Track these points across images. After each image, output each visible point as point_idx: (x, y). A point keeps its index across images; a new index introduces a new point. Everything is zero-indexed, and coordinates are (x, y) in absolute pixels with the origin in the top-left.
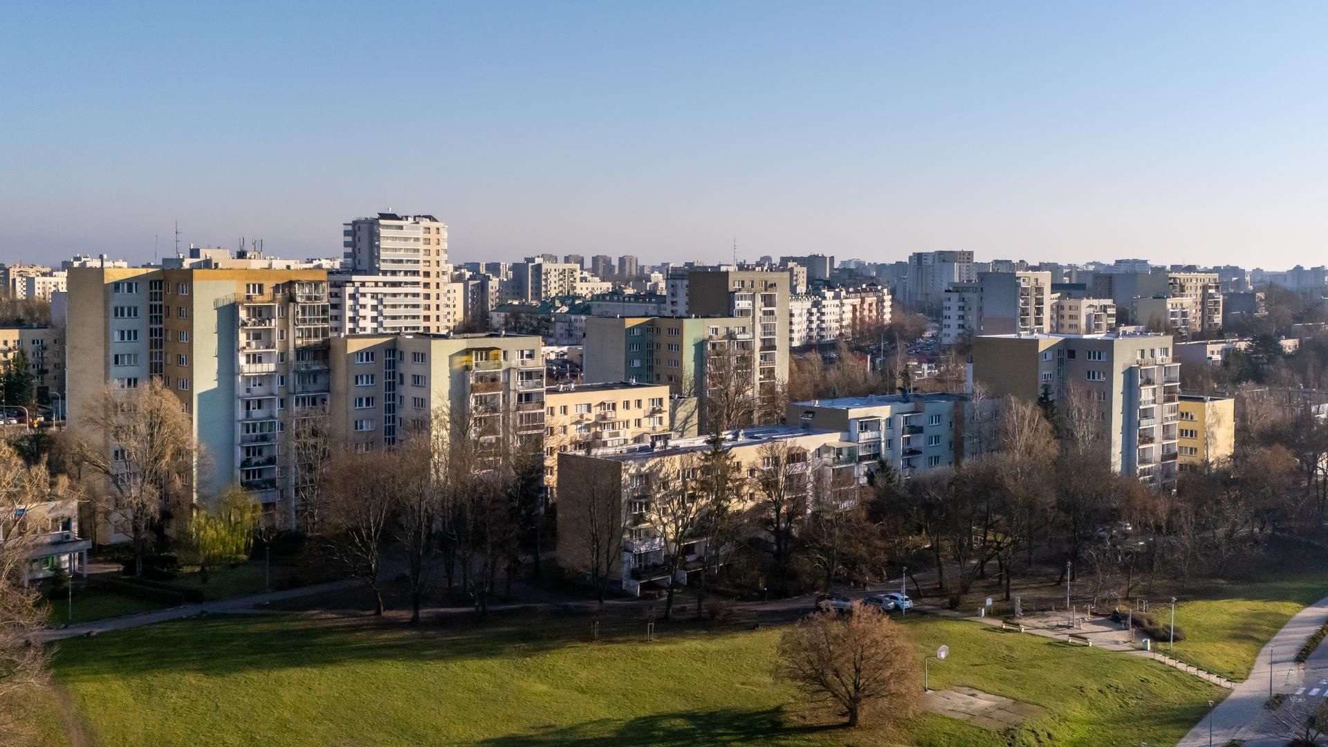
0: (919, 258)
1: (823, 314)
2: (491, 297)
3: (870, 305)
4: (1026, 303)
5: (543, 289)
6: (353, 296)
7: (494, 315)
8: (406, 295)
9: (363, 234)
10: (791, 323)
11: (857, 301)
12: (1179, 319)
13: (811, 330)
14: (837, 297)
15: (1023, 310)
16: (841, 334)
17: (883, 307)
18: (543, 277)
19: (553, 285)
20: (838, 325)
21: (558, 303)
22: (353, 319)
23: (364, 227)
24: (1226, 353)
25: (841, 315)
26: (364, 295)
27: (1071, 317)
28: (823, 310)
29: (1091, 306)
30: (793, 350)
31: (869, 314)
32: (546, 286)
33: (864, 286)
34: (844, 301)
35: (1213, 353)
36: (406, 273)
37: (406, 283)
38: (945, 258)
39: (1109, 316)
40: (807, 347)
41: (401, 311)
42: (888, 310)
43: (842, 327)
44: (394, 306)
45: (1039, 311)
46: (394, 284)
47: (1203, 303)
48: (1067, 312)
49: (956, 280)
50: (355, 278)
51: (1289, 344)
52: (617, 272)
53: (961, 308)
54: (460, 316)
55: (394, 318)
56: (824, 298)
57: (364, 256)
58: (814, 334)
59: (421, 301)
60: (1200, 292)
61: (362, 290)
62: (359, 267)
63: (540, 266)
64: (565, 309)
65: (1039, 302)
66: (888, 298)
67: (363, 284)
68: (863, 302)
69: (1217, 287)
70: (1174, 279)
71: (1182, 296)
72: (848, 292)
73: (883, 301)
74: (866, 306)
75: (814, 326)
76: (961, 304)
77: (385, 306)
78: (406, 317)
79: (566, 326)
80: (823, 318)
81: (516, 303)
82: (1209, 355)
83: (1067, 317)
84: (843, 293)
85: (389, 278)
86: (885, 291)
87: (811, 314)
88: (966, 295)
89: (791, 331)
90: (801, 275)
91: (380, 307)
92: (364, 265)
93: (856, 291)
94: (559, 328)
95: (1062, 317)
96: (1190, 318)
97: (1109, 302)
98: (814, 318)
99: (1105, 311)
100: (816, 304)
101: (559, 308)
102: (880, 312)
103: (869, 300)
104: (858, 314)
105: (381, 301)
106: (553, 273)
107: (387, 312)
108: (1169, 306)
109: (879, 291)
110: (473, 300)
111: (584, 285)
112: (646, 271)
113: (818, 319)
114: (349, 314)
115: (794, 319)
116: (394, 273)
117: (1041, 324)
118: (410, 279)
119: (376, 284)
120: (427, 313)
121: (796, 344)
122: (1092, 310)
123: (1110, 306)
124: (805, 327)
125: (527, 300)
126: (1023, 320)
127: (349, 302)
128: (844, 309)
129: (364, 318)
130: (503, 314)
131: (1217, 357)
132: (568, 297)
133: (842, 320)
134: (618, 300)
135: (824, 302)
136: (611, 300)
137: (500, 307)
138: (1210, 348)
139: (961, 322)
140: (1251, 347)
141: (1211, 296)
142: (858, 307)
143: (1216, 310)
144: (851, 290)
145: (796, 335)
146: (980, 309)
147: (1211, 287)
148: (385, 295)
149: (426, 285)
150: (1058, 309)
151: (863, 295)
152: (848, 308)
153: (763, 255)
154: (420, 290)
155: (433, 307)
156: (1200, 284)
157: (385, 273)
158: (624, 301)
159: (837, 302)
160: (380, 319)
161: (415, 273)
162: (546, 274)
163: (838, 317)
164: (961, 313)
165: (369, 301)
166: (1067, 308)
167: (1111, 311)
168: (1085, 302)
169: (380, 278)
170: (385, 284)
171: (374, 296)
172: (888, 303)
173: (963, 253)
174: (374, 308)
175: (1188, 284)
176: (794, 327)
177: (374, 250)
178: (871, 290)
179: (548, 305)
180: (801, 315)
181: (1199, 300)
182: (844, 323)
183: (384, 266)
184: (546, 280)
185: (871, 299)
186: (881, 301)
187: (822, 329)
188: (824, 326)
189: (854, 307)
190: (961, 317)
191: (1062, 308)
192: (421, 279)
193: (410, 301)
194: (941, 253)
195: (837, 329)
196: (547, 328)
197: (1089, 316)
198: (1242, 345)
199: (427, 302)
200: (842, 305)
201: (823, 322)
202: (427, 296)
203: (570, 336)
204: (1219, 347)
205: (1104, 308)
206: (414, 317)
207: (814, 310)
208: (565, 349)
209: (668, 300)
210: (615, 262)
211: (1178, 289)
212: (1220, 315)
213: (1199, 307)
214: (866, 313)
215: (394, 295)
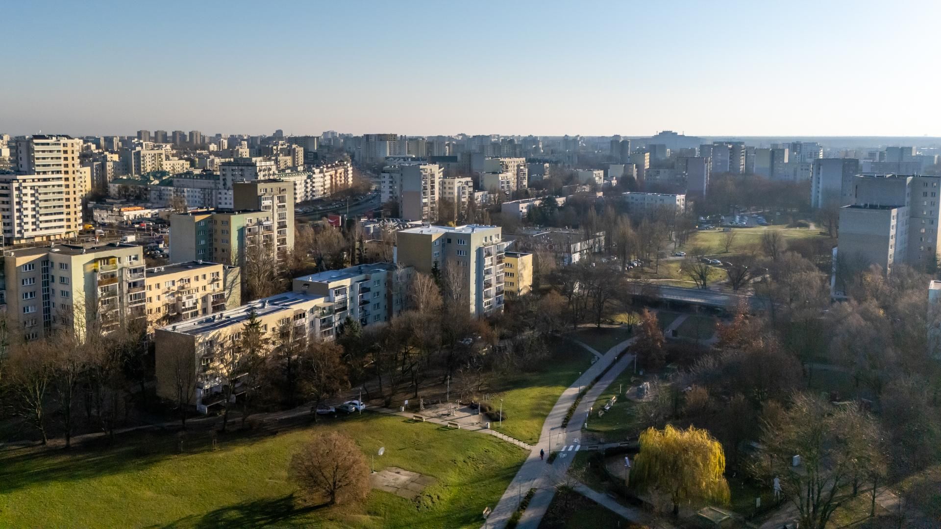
0: (367, 137)
1: (314, 183)
2: (108, 172)
3: (341, 174)
4: (426, 183)
5: (142, 166)
6: (18, 189)
7: (111, 185)
8: (53, 186)
9: (23, 148)
10: (295, 189)
11: (333, 172)
12: (505, 185)
13: (307, 192)
14: (321, 172)
15: (424, 187)
16: (324, 193)
17: (348, 174)
18: (142, 159)
19: (148, 164)
20: (322, 188)
21: (152, 178)
22: (18, 203)
23: (24, 144)
24: (529, 207)
25: (324, 182)
26: (25, 187)
27: (449, 188)
28: (314, 180)
29: (460, 182)
30: (296, 205)
31: (340, 181)
32: (144, 164)
33: (337, 162)
34: (326, 174)
35: (522, 208)
36: (53, 172)
37: (53, 179)
38: (382, 138)
39: (469, 187)
40: (305, 203)
41: (51, 196)
42: (350, 176)
43: (325, 189)
44: (46, 194)
45: (433, 187)
46: (45, 180)
47: (517, 174)
48: (447, 186)
49: (388, 155)
50: (18, 177)
51: (561, 201)
52: (188, 140)
53: (391, 182)
54: (89, 187)
55: (46, 201)
56: (314, 173)
57: (24, 162)
58: (309, 194)
59: (63, 189)
60: (516, 168)
61: (24, 184)
62: (21, 169)
63: (139, 152)
64: (157, 182)
65: (433, 182)
66: (350, 169)
67: (24, 181)
68: (336, 173)
69: (525, 165)
70: (503, 162)
71: (507, 171)
72: (328, 168)
73: (348, 171)
74: (338, 175)
75: (309, 190)
76: (391, 180)
77: (40, 194)
78: (54, 200)
79: (158, 193)
80: (314, 185)
81: (125, 178)
82: (520, 209)
83: (447, 188)
84: (325, 169)
85: (42, 176)
86: (349, 165)
87: (307, 183)
88: (393, 175)
89: (295, 194)
90: (300, 152)
91: (37, 195)
92: (25, 168)
93: (332, 167)
94: (153, 195)
95: (445, 188)
96: (511, 184)
97: (469, 179)
98: (309, 185)
99: (467, 184)
100: (309, 177)
101: (153, 181)
102: (346, 178)
103: (339, 171)
104: (334, 180)
105: (37, 191)
106: (148, 156)
107: (41, 197)
108: (500, 178)
109: (345, 165)
110: (97, 174)
111: (168, 162)
112: (207, 140)
113: (311, 185)
114: (16, 200)
115: (297, 187)
116: (44, 173)
117: (434, 194)
118: (55, 176)
119: (33, 180)
120: (68, 196)
121: (298, 201)
122: (460, 184)
123: (470, 182)
124: (303, 190)
125: (132, 175)
126: (424, 193)
127: (15, 193)
128: (326, 178)
129: (26, 202)
130: (117, 185)
131: (525, 211)
132: (158, 172)
133: (324, 185)
134: (190, 178)
135: (314, 176)
136: (185, 177)
137: (116, 180)
138: (521, 205)
139: (391, 190)
140: (541, 203)
141: (522, 170)
142: (334, 176)
143: (524, 178)
144: (329, 165)
145: (298, 196)
146: (401, 186)
147: (521, 166)
148: (39, 187)
149: (67, 179)
150: (443, 184)
151: (336, 168)
152: (328, 178)
153: (278, 129)
154: (63, 182)
155: (72, 193)
156: (516, 164)
157: (38, 173)
158: (193, 178)
159: (322, 175)
160: (37, 202)
161: (58, 172)
162: (143, 157)
163: (322, 184)
164: (391, 185)
165: (29, 191)
166: (447, 183)
167: (471, 184)
168: (457, 180)
169: (36, 176)
170: (39, 180)
171: (32, 188)
172: (350, 172)
173: (391, 135)
174: (33, 195)
175: (510, 165)
176: (297, 192)
177: (31, 160)
178: (341, 164)
179: (146, 179)
180: (301, 184)
181: (516, 172)
182: (326, 187)
183: (38, 169)
184: (144, 161)
185: (341, 170)
186: (346, 171)
187: (314, 191)
188: (314, 189)
189: (331, 176)
190: (391, 187)
191: (445, 183)
192: (63, 176)
193: (56, 189)
194: (379, 135)
195: (322, 190)
196: (146, 194)
197: (459, 188)
198: (537, 203)
199: (67, 190)
200: (325, 176)
201: (314, 187)
202: (67, 186)
203: (161, 200)
204: (526, 205)
205: (467, 183)
206: (59, 200)
207: (309, 181)
208: (157, 211)
209: (221, 178)
210: (187, 134)
211: (505, 168)
212: (526, 181)
213: (516, 176)
214: (338, 179)
215: (46, 187)
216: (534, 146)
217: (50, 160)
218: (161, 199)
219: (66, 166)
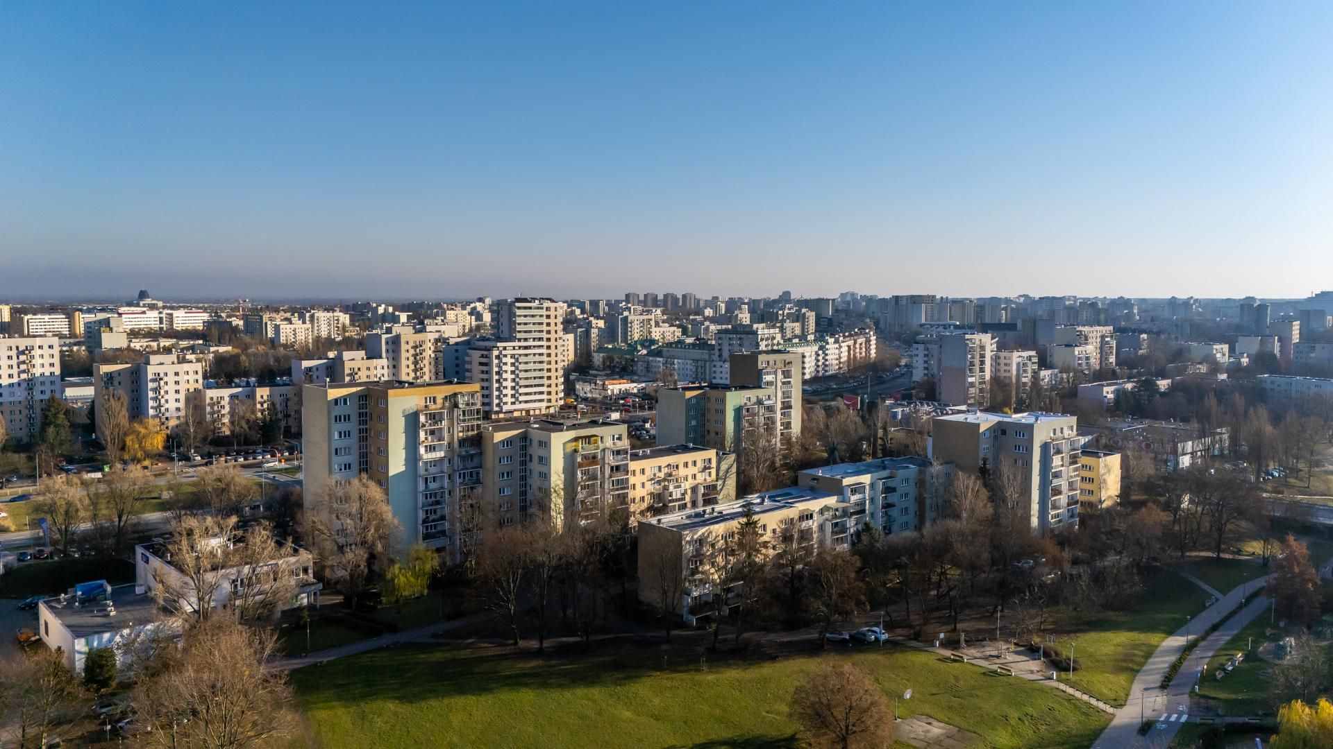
0: (897, 299)
1: (827, 355)
2: (593, 340)
3: (861, 344)
4: (973, 357)
5: (629, 334)
6: (498, 357)
7: (595, 355)
8: (534, 355)
9: (504, 313)
10: (803, 362)
11: (851, 343)
12: (1083, 362)
13: (818, 366)
14: (837, 341)
15: (971, 362)
16: (840, 368)
17: (870, 345)
18: (629, 325)
19: (636, 330)
20: (837, 362)
21: (639, 348)
22: (498, 373)
23: (505, 308)
24: (1117, 392)
25: (839, 354)
26: (505, 356)
27: (1006, 364)
28: (827, 352)
29: (1020, 357)
30: (805, 382)
31: (860, 353)
32: (631, 331)
33: (856, 330)
34: (842, 344)
35: (1108, 393)
36: (534, 339)
37: (534, 347)
38: (915, 300)
39: (1033, 363)
40: (815, 379)
41: (531, 366)
42: (873, 347)
43: (840, 363)
44: (526, 363)
45: (982, 363)
46: (526, 348)
47: (1101, 348)
48: (1002, 361)
49: (923, 321)
50: (499, 344)
51: (1163, 384)
52: (681, 304)
53: (926, 355)
54: (572, 357)
55: (526, 371)
56: (828, 343)
57: (505, 328)
58: (820, 369)
59: (545, 358)
60: (1099, 340)
61: (504, 352)
62: (502, 336)
63: (627, 317)
64: (645, 352)
65: (982, 356)
66: (873, 338)
67: (505, 348)
68: (855, 343)
69: (1112, 337)
70: (1081, 331)
71: (1086, 344)
72: (844, 337)
73: (870, 341)
74: (858, 346)
75: (820, 363)
76: (926, 352)
77: (520, 363)
78: (535, 370)
79: (645, 365)
80: (827, 358)
81: (610, 346)
82: (1105, 394)
83: (1002, 364)
84: (841, 339)
85: (523, 344)
86: (872, 333)
87: (818, 355)
88: (930, 346)
89: (804, 368)
90: (811, 318)
91: (517, 364)
92: (505, 334)
93: (851, 335)
94: (640, 367)
95: (999, 364)
96: (1092, 361)
97: (1033, 353)
98: (820, 358)
99: (1030, 360)
100: (821, 348)
101: (640, 351)
102: (868, 349)
103: (859, 341)
104: (852, 352)
105: (517, 360)
106: (636, 322)
107: (522, 367)
108: (1076, 353)
109: (867, 334)
110: (580, 345)
111: (658, 329)
112: (702, 304)
113: (823, 358)
114: (496, 369)
115: (806, 360)
116: (526, 340)
117: (984, 372)
118: (537, 343)
119: (514, 348)
120: (549, 367)
121: (807, 377)
122: (1020, 359)
123: (1034, 356)
124: (814, 364)
125: (618, 344)
126: (970, 370)
127: (495, 361)
128: (842, 350)
129: (506, 372)
130: (601, 355)
131: (1111, 396)
132: (646, 340)
133: (840, 358)
134: (681, 348)
135: (827, 347)
136: (676, 347)
137: (601, 349)
138: (1106, 389)
139: (926, 365)
140: (1135, 387)
141: (1107, 343)
142: (852, 347)
143: (1111, 352)
144: (847, 334)
145: (807, 371)
146: (940, 360)
147: (1107, 337)
148: (520, 355)
149: (549, 347)
150: (996, 359)
151: (855, 338)
152: (845, 349)
153: (785, 290)
154: (544, 351)
155: (553, 362)
156: (1099, 335)
157: (519, 340)
158: (685, 348)
159: (837, 346)
160: (517, 372)
161: (540, 339)
162: (631, 323)
163: (837, 357)
164: (926, 359)
165: (509, 360)
166: (1002, 358)
167: (1035, 360)
168: (1016, 354)
169: (516, 344)
170: (520, 347)
171: (513, 356)
172: (873, 342)
173: (928, 296)
174: (513, 364)
175: (1090, 335)
176: (805, 365)
177: (512, 324)
178: (861, 333)
179: (633, 348)
180: (811, 356)
181: (1099, 345)
182: (842, 360)
183: (519, 336)
184: (631, 327)
185: (861, 340)
186: (868, 341)
187: (826, 366)
188: (827, 363)
189: (849, 347)
190: (926, 362)
191: (999, 358)
192: (544, 343)
193: (537, 358)
194: (913, 297)
195: (837, 364)
196: (632, 366)
197: (1018, 364)
198: (1129, 386)
199: (549, 359)
200: (840, 347)
201: (826, 360)
202: (549, 355)
203: (649, 373)
204: (1112, 388)
205: (1030, 358)
206: (540, 370)
207: (820, 352)
208: (643, 385)
209: (717, 348)
210: (680, 296)
211: (1083, 339)
212: (1114, 356)
213: (1098, 351)
214: (858, 350)
215: (526, 355)
216: (1125, 311)
217: (531, 325)
218: (648, 371)
219: (549, 332)
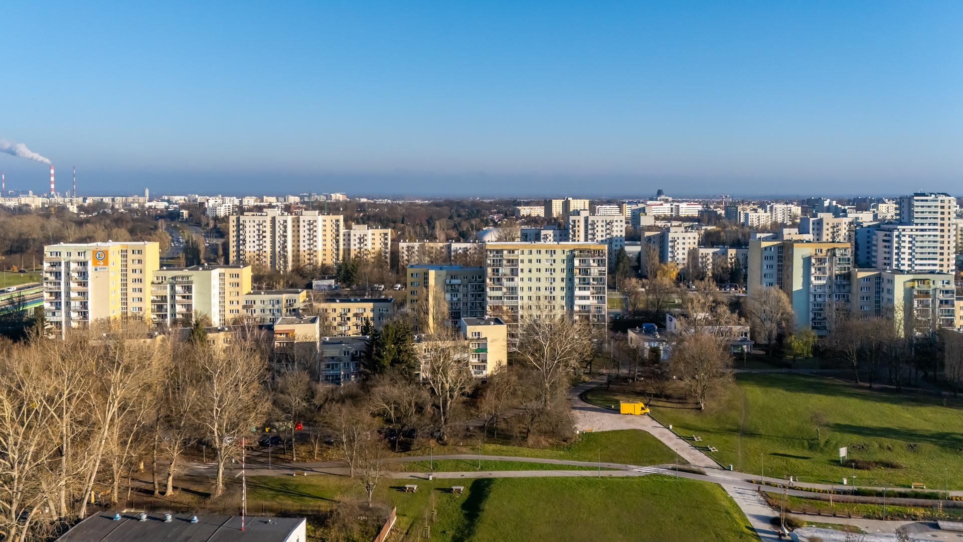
6: (898, 236)
8: (929, 236)
9: (905, 204)
22: (897, 248)
23: (906, 200)
26: (904, 236)
36: (930, 224)
37: (929, 230)
41: (926, 244)
44: (922, 242)
46: (922, 230)
50: (899, 227)
55: (922, 247)
57: (905, 215)
59: (939, 239)
61: (903, 233)
62: (902, 221)
67: (904, 230)
77: (917, 242)
78: (929, 247)
85: (919, 227)
91: (913, 242)
92: (906, 220)
105: (914, 239)
107: (917, 244)
114: (895, 245)
116: (922, 224)
118: (932, 227)
119: (912, 230)
120: (942, 245)
127: (896, 239)
129: (904, 247)
148: (917, 236)
149: (942, 231)
154: (938, 233)
155: (946, 242)
157: (917, 224)
160: (913, 248)
161: (935, 224)
165: (907, 239)
169: (914, 227)
170: (917, 230)
171: (910, 236)
174: (910, 242)
177: (911, 213)
183: (916, 221)
192: (939, 227)
193: (932, 238)
199: (942, 239)
202: (942, 237)
206: (934, 247)
215: (922, 236)
219: (943, 219)
